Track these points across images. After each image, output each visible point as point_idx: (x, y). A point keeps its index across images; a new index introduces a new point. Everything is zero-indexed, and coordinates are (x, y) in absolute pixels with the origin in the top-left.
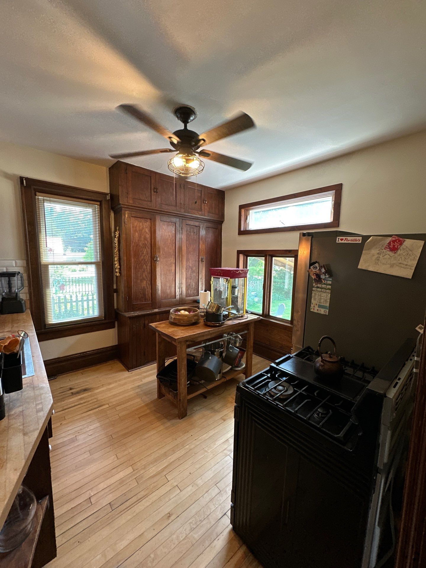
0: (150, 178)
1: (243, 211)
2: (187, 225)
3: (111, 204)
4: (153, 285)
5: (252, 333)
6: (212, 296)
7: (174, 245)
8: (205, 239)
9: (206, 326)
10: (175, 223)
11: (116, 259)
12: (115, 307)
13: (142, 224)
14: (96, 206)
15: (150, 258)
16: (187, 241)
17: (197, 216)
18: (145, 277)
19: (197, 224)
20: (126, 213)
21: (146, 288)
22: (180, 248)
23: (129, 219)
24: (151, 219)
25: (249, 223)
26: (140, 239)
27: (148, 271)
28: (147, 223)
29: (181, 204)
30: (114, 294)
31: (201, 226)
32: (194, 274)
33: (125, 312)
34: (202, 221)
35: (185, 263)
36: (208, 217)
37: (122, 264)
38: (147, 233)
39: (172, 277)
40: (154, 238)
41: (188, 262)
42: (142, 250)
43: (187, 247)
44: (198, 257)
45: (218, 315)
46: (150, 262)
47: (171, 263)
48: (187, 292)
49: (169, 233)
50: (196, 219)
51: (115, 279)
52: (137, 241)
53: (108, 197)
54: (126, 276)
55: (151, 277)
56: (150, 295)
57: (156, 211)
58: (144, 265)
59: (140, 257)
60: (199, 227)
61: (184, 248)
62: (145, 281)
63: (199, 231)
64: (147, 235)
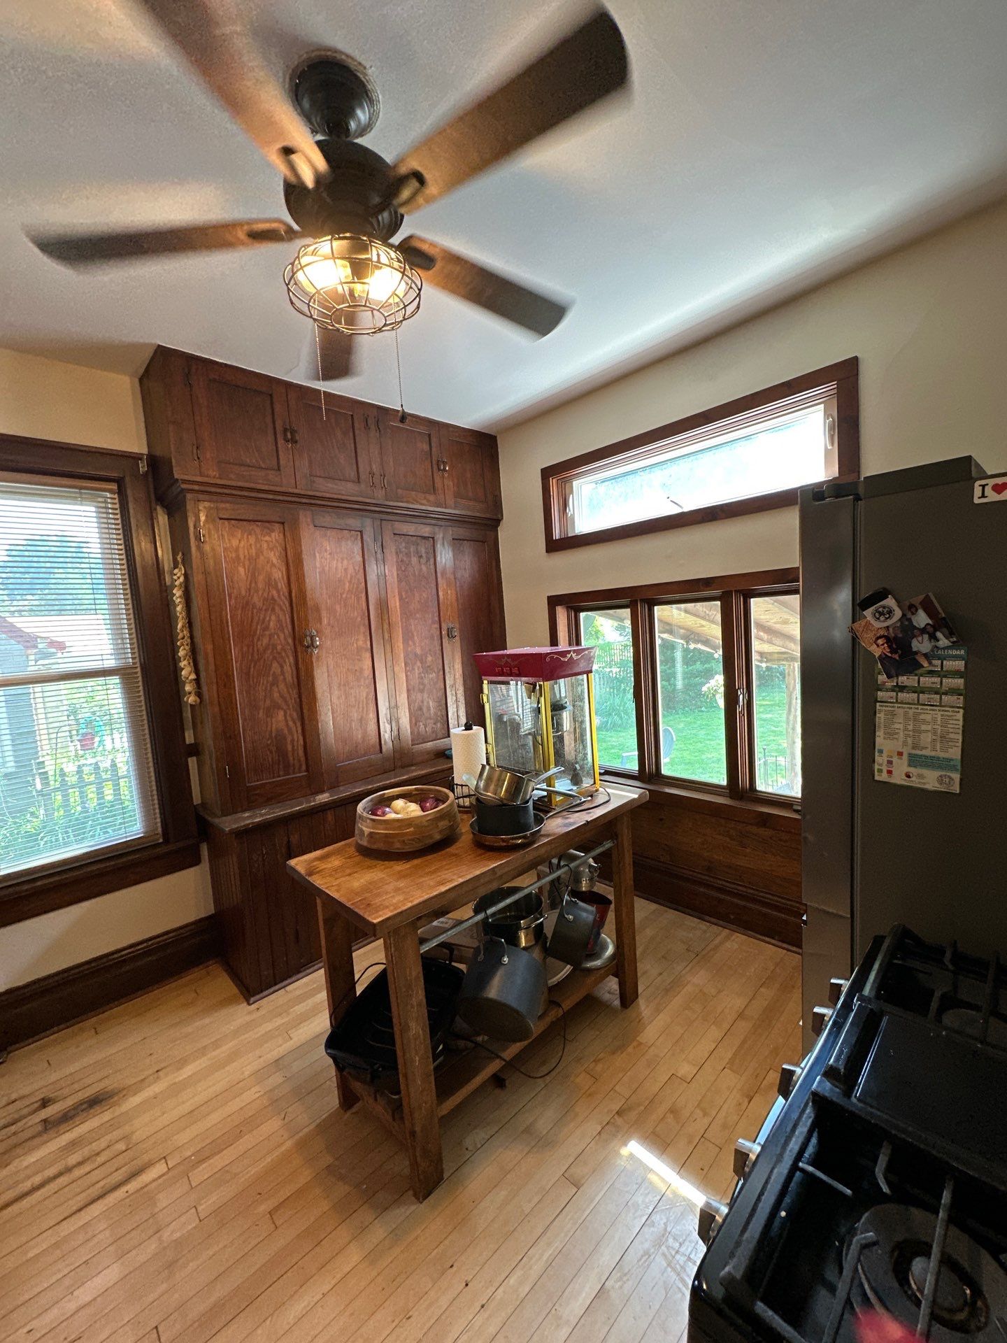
0: (268, 402)
1: (553, 482)
2: (397, 537)
3: (155, 489)
4: (307, 722)
5: (627, 844)
6: (490, 740)
7: (363, 595)
8: (454, 573)
9: (483, 848)
10: (361, 532)
11: (181, 653)
12: (197, 800)
13: (257, 539)
14: (108, 495)
15: (290, 641)
16: (400, 581)
17: (424, 508)
18: (280, 701)
19: (426, 530)
20: (200, 508)
21: (286, 731)
22: (383, 606)
23: (211, 526)
24: (283, 523)
25: (573, 515)
26: (253, 585)
27: (289, 678)
28: (273, 535)
29: (372, 474)
30: (189, 759)
31: (439, 536)
32: (431, 676)
33: (225, 814)
34: (440, 523)
35: (399, 644)
36: (455, 508)
37: (201, 667)
38: (273, 565)
39: (364, 692)
40: (298, 579)
41: (410, 643)
42: (264, 619)
43: (401, 599)
44: (437, 626)
45: (517, 807)
46: (290, 654)
47: (359, 650)
48: (416, 730)
49: (345, 562)
50: (423, 517)
51: (188, 714)
52: (243, 593)
53: (143, 467)
54: (216, 702)
55: (300, 697)
56: (301, 752)
57: (297, 500)
58: (275, 665)
59: (258, 640)
60: (433, 538)
61: (395, 603)
62: (281, 713)
63: (434, 551)
64: (274, 570)
